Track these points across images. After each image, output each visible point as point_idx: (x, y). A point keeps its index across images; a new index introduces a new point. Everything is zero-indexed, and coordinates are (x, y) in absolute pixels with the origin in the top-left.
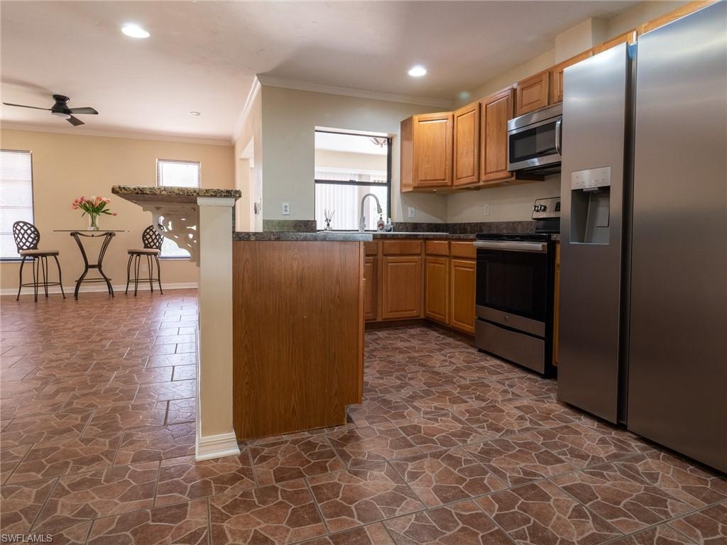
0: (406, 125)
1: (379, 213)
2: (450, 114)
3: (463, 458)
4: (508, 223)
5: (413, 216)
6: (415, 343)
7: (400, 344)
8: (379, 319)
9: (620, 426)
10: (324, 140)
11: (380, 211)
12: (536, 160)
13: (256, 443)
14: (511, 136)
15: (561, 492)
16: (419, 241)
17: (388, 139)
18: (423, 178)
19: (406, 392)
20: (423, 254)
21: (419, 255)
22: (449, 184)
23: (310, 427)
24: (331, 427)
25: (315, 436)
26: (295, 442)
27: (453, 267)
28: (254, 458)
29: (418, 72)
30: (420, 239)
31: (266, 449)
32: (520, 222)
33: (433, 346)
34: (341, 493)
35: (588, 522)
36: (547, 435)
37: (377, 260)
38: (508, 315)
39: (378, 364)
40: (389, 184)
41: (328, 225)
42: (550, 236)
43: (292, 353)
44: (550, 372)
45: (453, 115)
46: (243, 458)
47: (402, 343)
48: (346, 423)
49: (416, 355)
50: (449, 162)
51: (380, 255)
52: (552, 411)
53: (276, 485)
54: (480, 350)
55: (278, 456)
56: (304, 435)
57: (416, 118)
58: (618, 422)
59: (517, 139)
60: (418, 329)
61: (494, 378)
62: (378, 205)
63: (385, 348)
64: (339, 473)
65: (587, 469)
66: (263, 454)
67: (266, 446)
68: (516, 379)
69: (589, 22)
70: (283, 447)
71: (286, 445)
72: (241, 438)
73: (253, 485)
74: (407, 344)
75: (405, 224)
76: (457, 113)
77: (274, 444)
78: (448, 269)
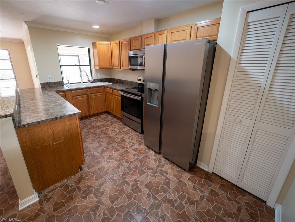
0: (94, 44)
1: (87, 77)
2: (109, 42)
3: (118, 179)
4: (130, 81)
5: (100, 76)
6: (104, 122)
7: (99, 124)
8: (91, 114)
9: (160, 153)
10: (62, 49)
11: (88, 76)
12: (138, 67)
13: (45, 192)
14: (130, 57)
15: (145, 187)
16: (103, 88)
17: (88, 49)
18: (102, 65)
19: (100, 149)
20: (104, 92)
21: (103, 92)
22: (111, 67)
23: (66, 178)
24: (74, 174)
25: (69, 181)
26: (61, 187)
27: (114, 98)
28: (45, 200)
29: (96, 27)
30: (103, 87)
31: (50, 193)
32: (134, 82)
33: (109, 123)
34: (78, 211)
35: (151, 198)
36: (141, 161)
37: (88, 96)
38: (130, 116)
39: (91, 136)
40: (90, 65)
41: (68, 82)
42: (142, 95)
43: (55, 159)
44: (142, 132)
45: (111, 43)
46: (40, 202)
47: (99, 123)
48: (80, 171)
49: (104, 128)
50: (110, 60)
51: (89, 94)
52: (143, 149)
53: (54, 214)
54: (123, 124)
55: (55, 196)
56: (64, 181)
57: (97, 43)
58: (159, 152)
59: (132, 58)
60: (105, 115)
61: (127, 136)
62: (87, 75)
63: (93, 127)
64: (77, 199)
65: (151, 174)
66: (48, 197)
67: (50, 192)
68: (133, 136)
69: (153, 20)
70: (56, 191)
71: (58, 189)
72: (39, 191)
73: (44, 217)
74: (101, 123)
75: (98, 79)
76: (112, 43)
77: (53, 190)
78: (112, 98)
